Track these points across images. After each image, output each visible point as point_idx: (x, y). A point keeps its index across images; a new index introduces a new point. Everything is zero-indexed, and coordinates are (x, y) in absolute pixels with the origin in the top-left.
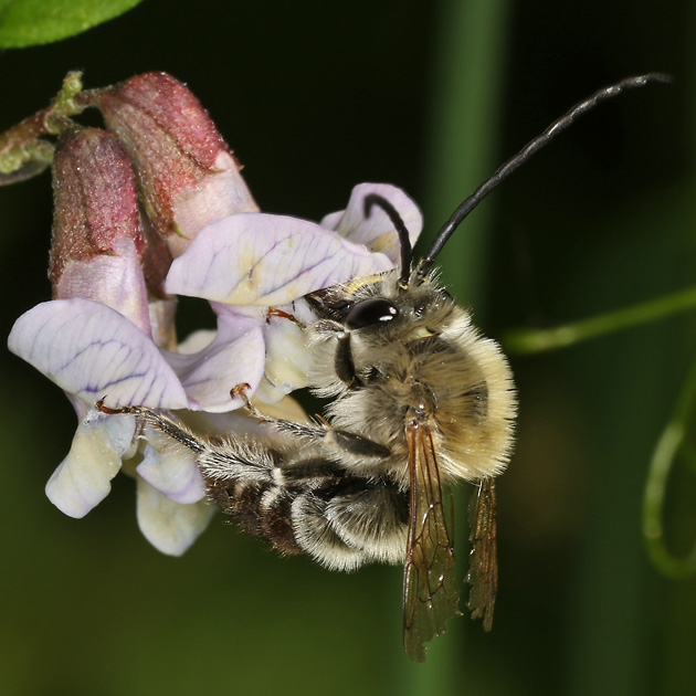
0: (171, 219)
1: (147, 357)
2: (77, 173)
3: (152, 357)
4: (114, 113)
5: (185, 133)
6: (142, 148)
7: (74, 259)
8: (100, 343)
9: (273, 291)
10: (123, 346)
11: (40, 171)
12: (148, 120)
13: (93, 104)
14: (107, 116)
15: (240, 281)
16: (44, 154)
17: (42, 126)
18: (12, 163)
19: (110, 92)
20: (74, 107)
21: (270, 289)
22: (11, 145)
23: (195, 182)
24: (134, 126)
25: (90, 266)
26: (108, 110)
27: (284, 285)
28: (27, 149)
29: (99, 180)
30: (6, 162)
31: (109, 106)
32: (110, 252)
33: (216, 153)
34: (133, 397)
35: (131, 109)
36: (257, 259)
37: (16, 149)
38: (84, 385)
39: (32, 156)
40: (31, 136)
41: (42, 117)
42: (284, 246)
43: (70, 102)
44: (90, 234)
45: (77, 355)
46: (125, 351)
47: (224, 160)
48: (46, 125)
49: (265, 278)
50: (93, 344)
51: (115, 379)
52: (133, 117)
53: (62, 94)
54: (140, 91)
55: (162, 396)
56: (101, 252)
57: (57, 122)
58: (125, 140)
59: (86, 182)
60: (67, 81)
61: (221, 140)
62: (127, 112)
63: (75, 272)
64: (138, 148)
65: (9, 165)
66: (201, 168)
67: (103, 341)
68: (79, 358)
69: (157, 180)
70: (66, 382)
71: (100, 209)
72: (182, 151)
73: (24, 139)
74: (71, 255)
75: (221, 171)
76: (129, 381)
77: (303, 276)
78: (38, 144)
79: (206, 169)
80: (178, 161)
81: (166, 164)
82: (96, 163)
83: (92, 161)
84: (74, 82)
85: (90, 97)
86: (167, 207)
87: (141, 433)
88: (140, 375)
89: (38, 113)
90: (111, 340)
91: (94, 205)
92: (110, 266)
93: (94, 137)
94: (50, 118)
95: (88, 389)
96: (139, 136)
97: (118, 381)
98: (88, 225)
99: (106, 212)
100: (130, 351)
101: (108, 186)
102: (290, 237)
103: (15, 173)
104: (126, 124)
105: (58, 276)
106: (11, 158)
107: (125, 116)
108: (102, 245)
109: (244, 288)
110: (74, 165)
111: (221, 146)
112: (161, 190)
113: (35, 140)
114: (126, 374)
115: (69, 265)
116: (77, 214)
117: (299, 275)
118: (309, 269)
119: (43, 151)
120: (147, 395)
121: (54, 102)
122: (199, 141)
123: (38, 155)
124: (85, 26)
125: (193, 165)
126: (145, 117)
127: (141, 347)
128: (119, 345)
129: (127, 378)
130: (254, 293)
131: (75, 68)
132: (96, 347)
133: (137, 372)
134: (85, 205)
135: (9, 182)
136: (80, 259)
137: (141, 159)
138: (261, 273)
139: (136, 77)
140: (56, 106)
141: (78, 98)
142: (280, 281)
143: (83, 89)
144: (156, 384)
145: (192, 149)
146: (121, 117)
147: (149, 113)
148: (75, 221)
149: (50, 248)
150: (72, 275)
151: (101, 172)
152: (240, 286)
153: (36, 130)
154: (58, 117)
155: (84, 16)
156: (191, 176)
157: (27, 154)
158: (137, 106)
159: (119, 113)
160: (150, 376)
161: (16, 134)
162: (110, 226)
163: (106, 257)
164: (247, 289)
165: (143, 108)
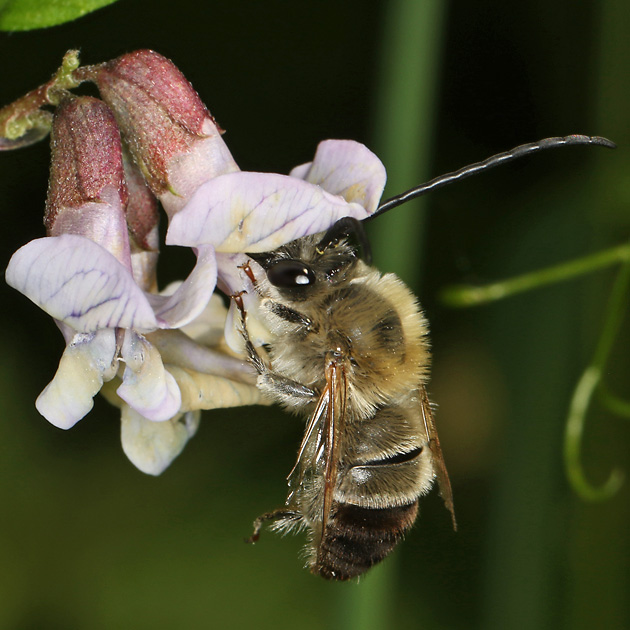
0: (165, 180)
1: (122, 282)
2: (71, 133)
3: (125, 281)
4: (110, 87)
5: (174, 104)
6: (136, 117)
7: (66, 206)
8: (84, 273)
9: (261, 239)
10: (103, 274)
11: (41, 138)
12: (141, 94)
13: (89, 79)
14: (104, 90)
15: (231, 232)
16: (44, 123)
17: (45, 98)
18: (18, 130)
19: (105, 68)
20: (72, 81)
21: (257, 239)
22: (17, 115)
23: (186, 147)
24: (129, 99)
25: (80, 211)
26: (104, 85)
27: (271, 234)
28: (30, 118)
29: (90, 138)
30: (12, 129)
31: (105, 82)
32: (97, 199)
33: (202, 120)
34: (110, 319)
35: (126, 84)
36: (247, 213)
37: (21, 118)
38: (70, 311)
39: (35, 124)
40: (34, 106)
41: (44, 90)
42: (271, 200)
43: (69, 76)
44: (80, 183)
45: (64, 284)
46: (105, 278)
47: (209, 127)
48: (48, 96)
49: (253, 229)
50: (77, 273)
51: (96, 304)
52: (128, 91)
53: (62, 70)
54: (133, 68)
55: (134, 316)
56: (89, 199)
57: (57, 93)
58: (120, 111)
59: (78, 140)
60: (66, 58)
61: (205, 108)
62: (122, 87)
63: (67, 217)
64: (133, 117)
65: (15, 132)
66: (191, 134)
67: (86, 270)
68: (66, 288)
69: (152, 146)
70: (54, 309)
71: (89, 162)
72: (173, 120)
73: (28, 110)
74: (63, 203)
75: (207, 136)
76: (107, 304)
77: (288, 226)
78: (41, 114)
79: (194, 134)
80: (170, 129)
81: (159, 132)
82: (88, 123)
83: (84, 123)
84: (72, 59)
85: (87, 72)
86: (162, 169)
87: (120, 356)
88: (115, 298)
89: (41, 87)
90: (93, 270)
91: (84, 160)
92: (97, 212)
93: (87, 103)
94: (51, 90)
95: (73, 315)
96: (134, 108)
97: (98, 305)
98: (78, 176)
99: (94, 166)
100: (109, 278)
101: (97, 143)
102: (276, 192)
103: (20, 139)
104: (121, 97)
105: (52, 222)
106: (17, 126)
107: (120, 90)
108: (90, 193)
109: (235, 237)
110: (69, 126)
111: (206, 114)
112: (156, 154)
113: (38, 111)
114: (105, 298)
115: (62, 211)
116: (70, 167)
117: (284, 225)
118: (293, 219)
119: (44, 120)
120: (122, 315)
121: (55, 77)
122: (187, 111)
123: (40, 124)
124: (83, 12)
125: (183, 132)
126: (139, 91)
127: (117, 274)
128: (99, 273)
129: (105, 302)
130: (243, 242)
131: (73, 48)
132: (80, 276)
133: (114, 295)
134: (76, 159)
135: (15, 147)
136: (71, 205)
137: (136, 127)
138: (249, 225)
139: (128, 55)
140: (57, 80)
141: (75, 74)
142: (267, 232)
143: (80, 66)
144: (129, 306)
145: (182, 118)
146: (116, 91)
147: (141, 87)
148: (67, 174)
149: (46, 198)
150: (64, 220)
151: (92, 132)
152: (231, 236)
153: (39, 101)
154: (58, 89)
155: (81, 4)
156: (182, 142)
157: (30, 123)
158: (130, 81)
159: (115, 87)
160: (124, 299)
161: (21, 104)
162: (98, 177)
163: (93, 203)
164: (237, 238)
165: (137, 83)
